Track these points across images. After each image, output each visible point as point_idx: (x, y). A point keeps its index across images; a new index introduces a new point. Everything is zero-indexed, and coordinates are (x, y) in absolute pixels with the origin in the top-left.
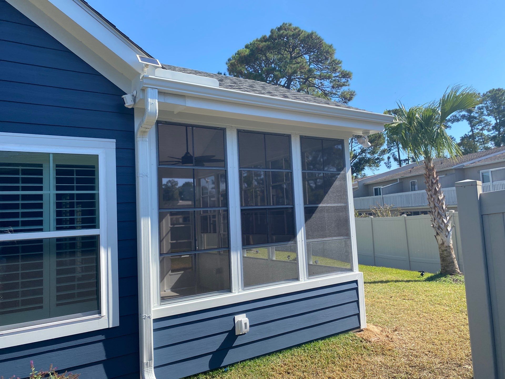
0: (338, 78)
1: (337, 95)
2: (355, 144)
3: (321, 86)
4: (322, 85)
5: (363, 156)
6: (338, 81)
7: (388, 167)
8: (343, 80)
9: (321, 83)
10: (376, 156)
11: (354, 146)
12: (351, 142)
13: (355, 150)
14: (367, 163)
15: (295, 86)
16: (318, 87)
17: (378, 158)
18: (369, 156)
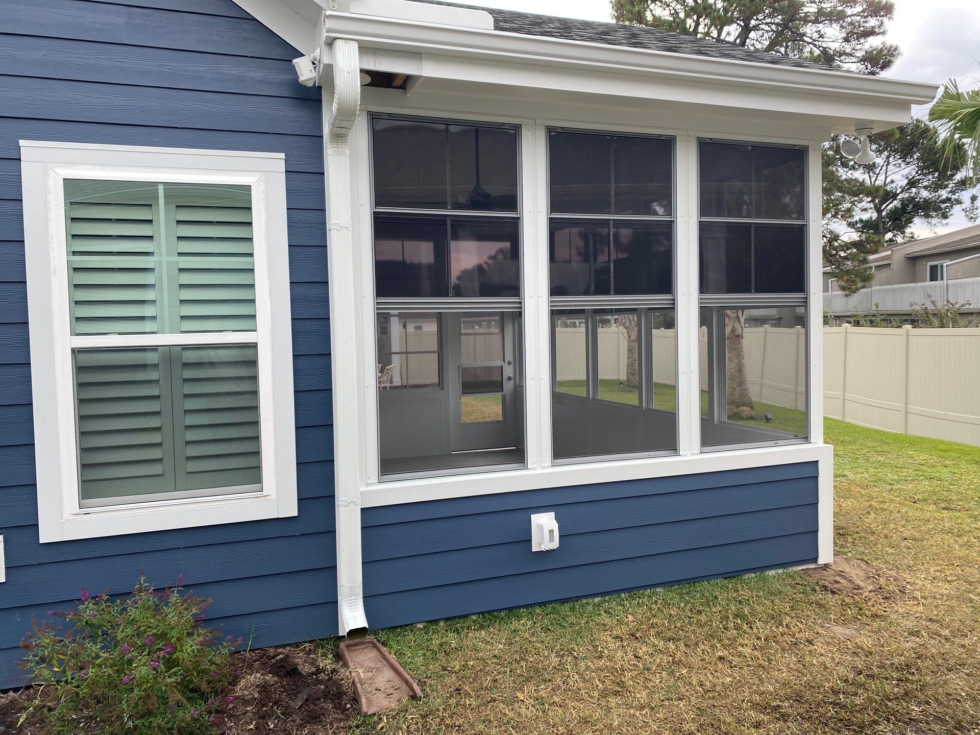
0: (858, 18)
1: (853, 56)
2: (894, 167)
3: (819, 38)
4: (821, 36)
5: (912, 195)
6: (860, 24)
7: (972, 218)
8: (872, 22)
9: (818, 32)
10: (944, 194)
11: (890, 173)
12: (886, 163)
13: (892, 182)
14: (920, 211)
15: (760, 42)
16: (810, 41)
17: (948, 199)
18: (925, 194)
